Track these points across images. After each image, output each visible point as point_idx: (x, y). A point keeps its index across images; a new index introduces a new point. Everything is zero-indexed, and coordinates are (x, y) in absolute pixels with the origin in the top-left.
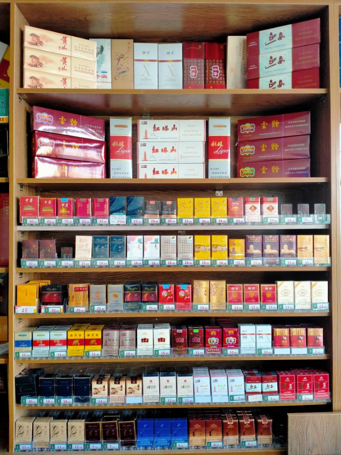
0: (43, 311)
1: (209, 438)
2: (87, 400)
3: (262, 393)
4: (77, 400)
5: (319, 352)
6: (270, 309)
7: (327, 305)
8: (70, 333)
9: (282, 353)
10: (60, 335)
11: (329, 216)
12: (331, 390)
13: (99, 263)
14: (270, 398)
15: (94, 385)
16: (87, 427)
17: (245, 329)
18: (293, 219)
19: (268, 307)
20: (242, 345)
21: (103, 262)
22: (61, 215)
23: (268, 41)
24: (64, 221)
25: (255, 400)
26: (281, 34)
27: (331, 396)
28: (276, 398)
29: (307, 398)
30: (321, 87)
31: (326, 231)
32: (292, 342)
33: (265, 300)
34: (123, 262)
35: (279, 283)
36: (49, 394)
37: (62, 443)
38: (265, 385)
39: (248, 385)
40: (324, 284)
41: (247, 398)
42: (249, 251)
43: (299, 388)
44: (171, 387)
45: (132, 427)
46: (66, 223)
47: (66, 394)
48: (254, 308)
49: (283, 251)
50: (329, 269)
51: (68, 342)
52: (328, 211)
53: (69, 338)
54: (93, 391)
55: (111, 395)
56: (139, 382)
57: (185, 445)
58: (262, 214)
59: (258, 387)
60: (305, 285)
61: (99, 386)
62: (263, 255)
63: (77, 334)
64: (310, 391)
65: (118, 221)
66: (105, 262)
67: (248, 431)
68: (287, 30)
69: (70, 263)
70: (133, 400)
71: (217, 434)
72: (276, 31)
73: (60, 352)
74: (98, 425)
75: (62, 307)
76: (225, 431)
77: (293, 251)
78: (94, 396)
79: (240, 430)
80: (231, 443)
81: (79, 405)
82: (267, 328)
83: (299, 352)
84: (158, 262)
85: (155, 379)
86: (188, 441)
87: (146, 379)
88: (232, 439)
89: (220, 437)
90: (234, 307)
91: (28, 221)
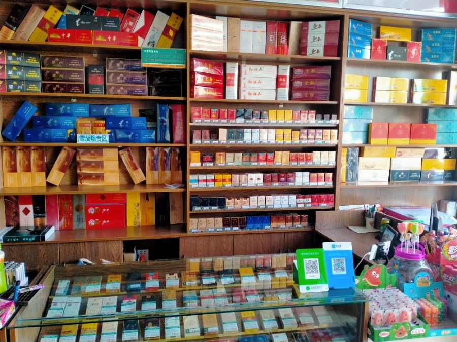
0: (204, 165)
1: (280, 224)
2: (224, 208)
3: (304, 203)
4: (220, 208)
5: (330, 184)
6: (309, 164)
7: (335, 162)
8: (216, 176)
9: (314, 185)
10: (212, 177)
11: (338, 120)
12: (334, 202)
13: (231, 142)
14: (307, 205)
15: (227, 200)
16: (224, 221)
17: (297, 174)
18: (322, 121)
19: (308, 163)
20: (296, 181)
21: (232, 142)
22: (212, 118)
23: (313, 28)
24: (214, 121)
25: (301, 206)
26: (320, 25)
27: (334, 204)
28: (310, 205)
29: (324, 205)
30: (338, 56)
31: (337, 127)
32: (318, 180)
33: (307, 160)
34: (242, 142)
35: (314, 152)
36: (206, 205)
37: (212, 228)
38: (305, 199)
39: (298, 200)
40: (334, 153)
41: (297, 206)
42: (301, 137)
43: (320, 201)
44: (263, 201)
45: (244, 220)
46: (215, 122)
47: (215, 205)
48: (302, 164)
49: (316, 137)
50: (337, 146)
51: (215, 180)
52: (338, 118)
53: (216, 178)
54: (227, 203)
55: (235, 205)
56: (248, 199)
57: (269, 227)
58: (308, 119)
59: (302, 200)
60: (326, 153)
61: (230, 201)
62: (308, 139)
63: (219, 177)
64: (325, 202)
65: (240, 121)
66: (234, 142)
67: (297, 221)
68: (323, 23)
69: (217, 142)
70: (246, 207)
71: (283, 222)
72: (318, 23)
73: (211, 185)
74: (229, 219)
75: (213, 163)
76: (286, 221)
77: (321, 137)
78: (227, 206)
79: (293, 220)
80: (289, 226)
81: (220, 210)
82: (308, 173)
83: (321, 184)
84: (258, 142)
85: (256, 197)
86: (270, 225)
87: (251, 197)
88: (290, 224)
89: (284, 223)
90: (293, 163)
91: (196, 120)
